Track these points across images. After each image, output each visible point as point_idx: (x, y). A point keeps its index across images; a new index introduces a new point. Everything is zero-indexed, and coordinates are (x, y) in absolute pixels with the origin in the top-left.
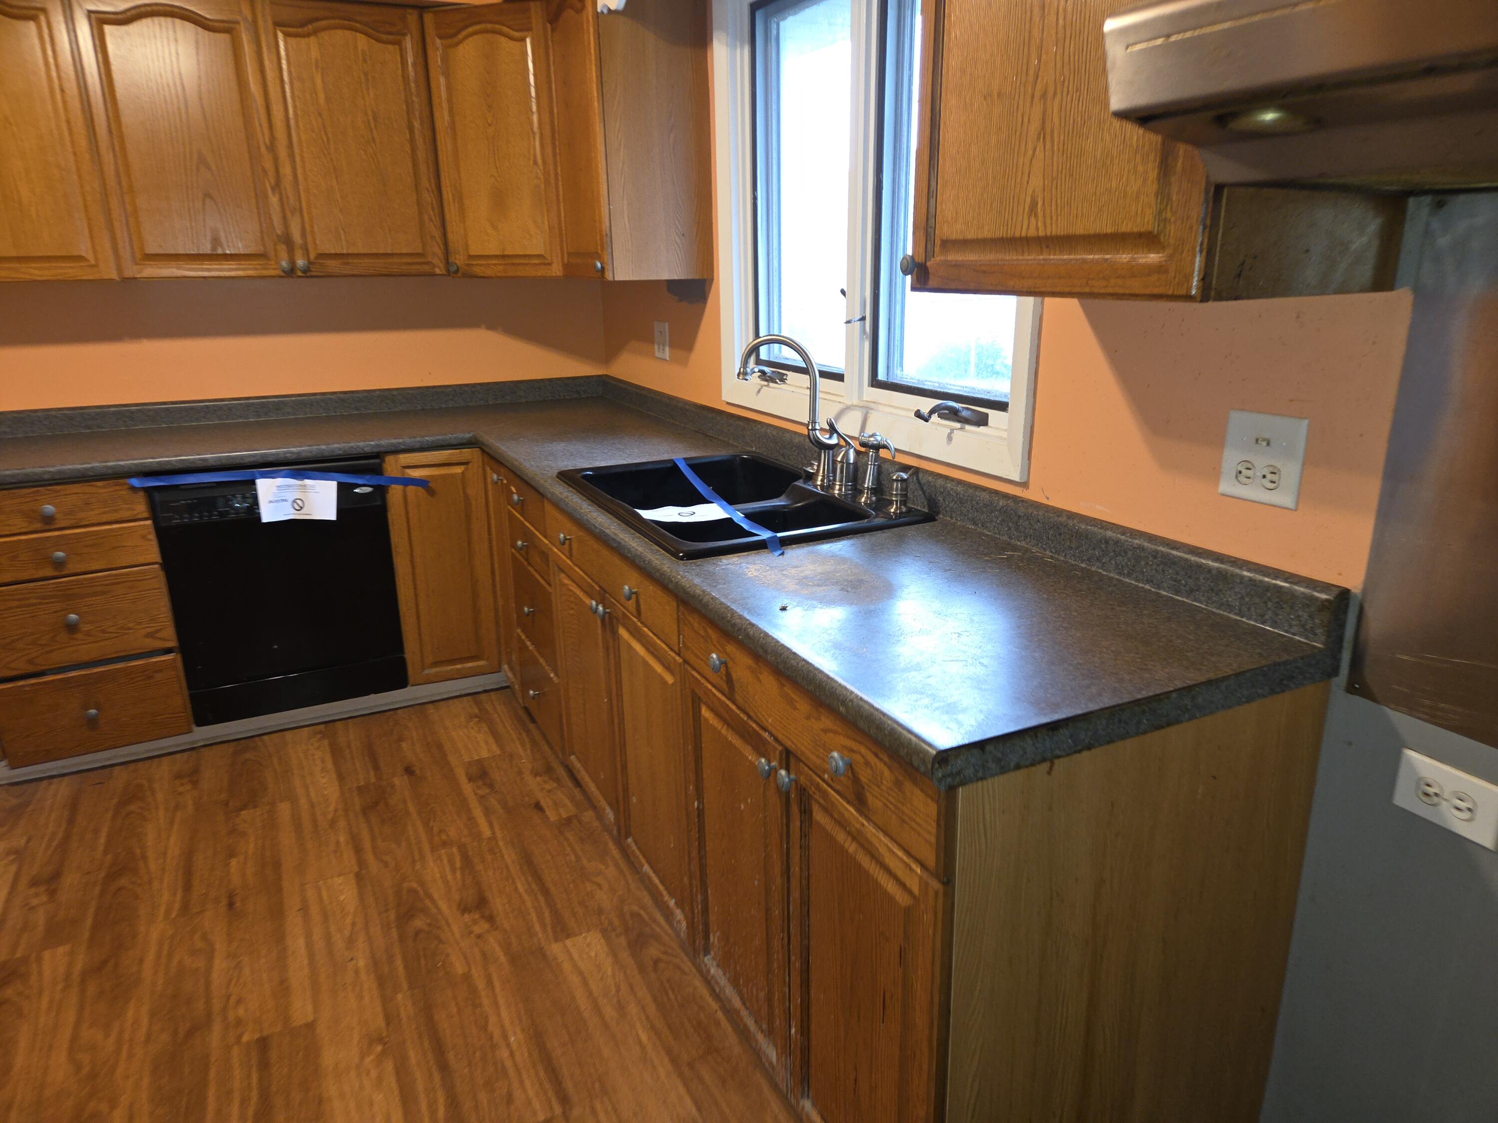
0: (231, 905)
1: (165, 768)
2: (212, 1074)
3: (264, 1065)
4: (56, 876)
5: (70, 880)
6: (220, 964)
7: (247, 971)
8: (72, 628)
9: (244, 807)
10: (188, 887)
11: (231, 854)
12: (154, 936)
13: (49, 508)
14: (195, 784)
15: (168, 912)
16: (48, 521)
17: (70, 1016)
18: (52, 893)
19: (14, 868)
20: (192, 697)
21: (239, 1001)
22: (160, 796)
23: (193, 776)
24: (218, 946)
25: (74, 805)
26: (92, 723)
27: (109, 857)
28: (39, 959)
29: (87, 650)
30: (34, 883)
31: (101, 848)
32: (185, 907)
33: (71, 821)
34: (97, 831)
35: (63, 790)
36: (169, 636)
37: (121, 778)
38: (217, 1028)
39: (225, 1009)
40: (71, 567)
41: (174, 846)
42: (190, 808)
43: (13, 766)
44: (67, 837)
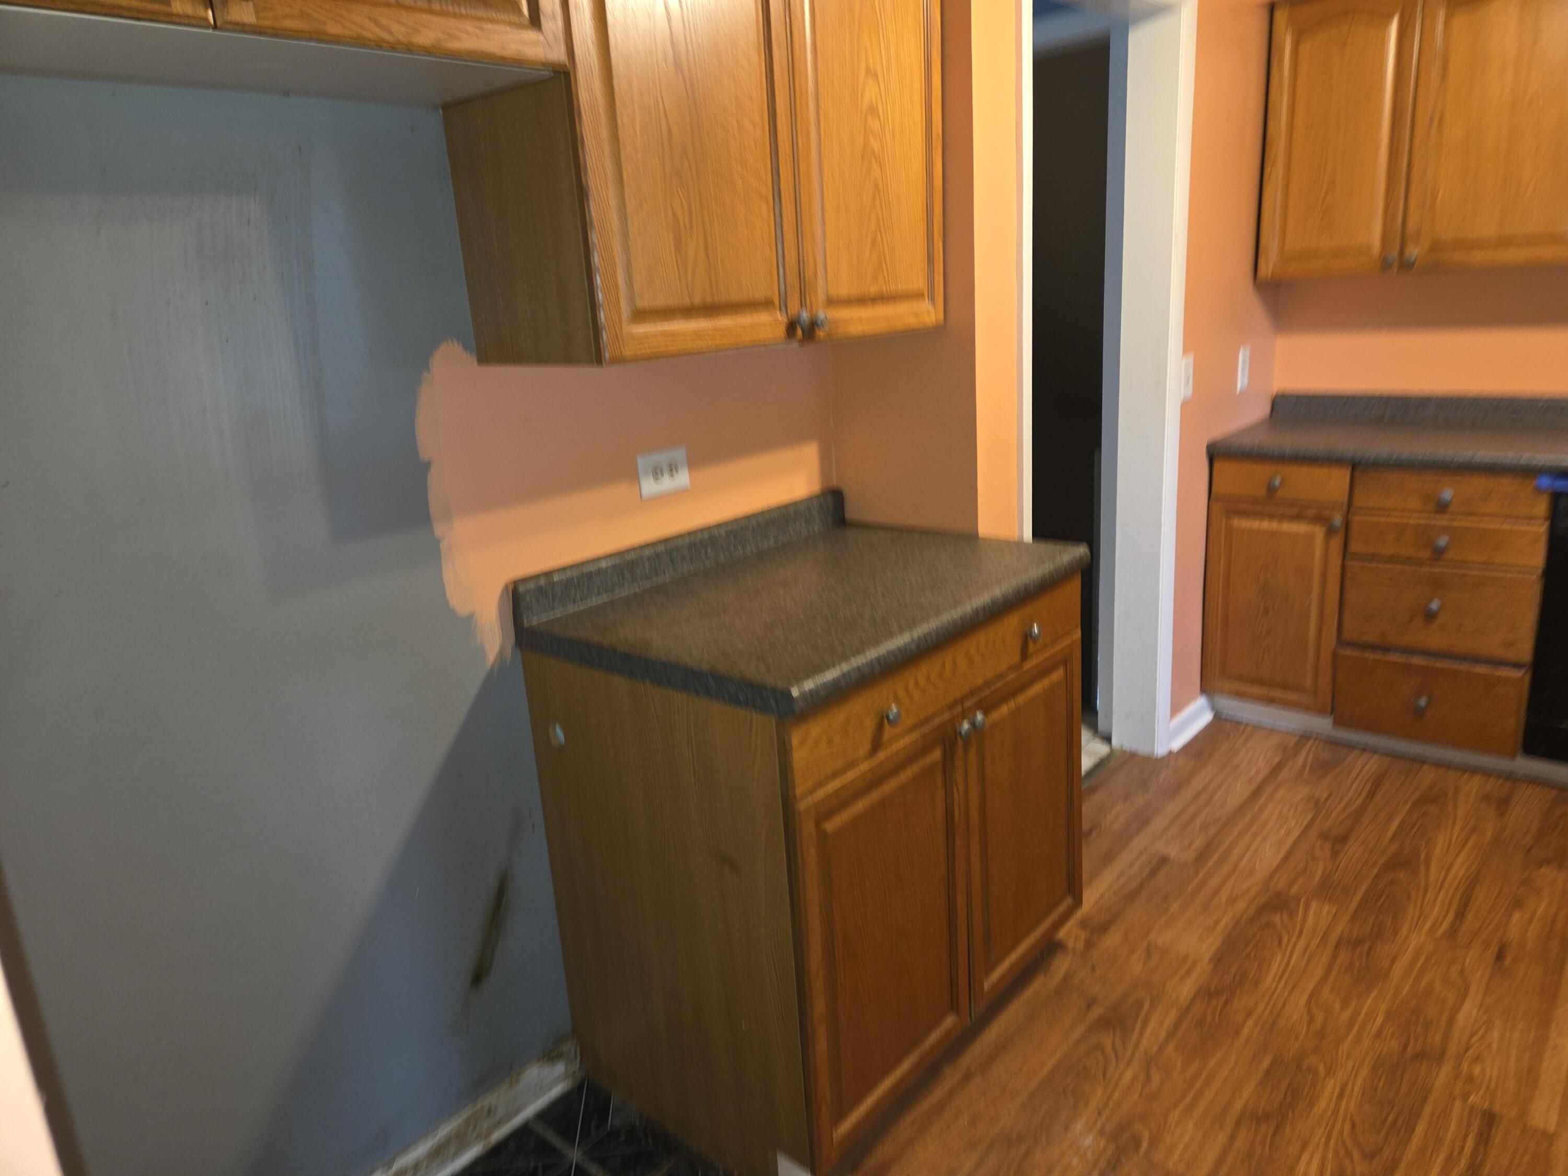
0: (1500, 957)
1: (1473, 787)
2: (1428, 1109)
3: (1484, 1139)
4: (1343, 839)
5: (1353, 850)
6: (1469, 1011)
7: (1496, 1034)
8: (1430, 616)
9: (1547, 862)
10: (1461, 914)
11: (1517, 904)
12: (1414, 943)
13: (1447, 494)
14: (1501, 815)
15: (1433, 928)
16: (1442, 507)
17: (1318, 972)
18: (1335, 854)
19: (1310, 816)
20: (1528, 724)
21: (1477, 1059)
22: (1461, 811)
23: (1503, 804)
24: (1473, 988)
25: (1377, 782)
26: (1419, 713)
27: (1393, 848)
28: (1307, 907)
29: (1436, 639)
30: (1324, 836)
31: (1390, 834)
32: (1452, 933)
33: (1371, 795)
34: (1390, 819)
35: (1372, 764)
36: (1525, 649)
37: (1428, 776)
38: (1445, 1071)
39: (1459, 1058)
40: (1449, 555)
41: (1460, 868)
42: (1488, 836)
43: (1339, 722)
44: (1362, 809)
